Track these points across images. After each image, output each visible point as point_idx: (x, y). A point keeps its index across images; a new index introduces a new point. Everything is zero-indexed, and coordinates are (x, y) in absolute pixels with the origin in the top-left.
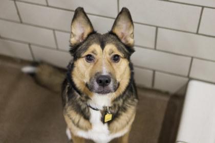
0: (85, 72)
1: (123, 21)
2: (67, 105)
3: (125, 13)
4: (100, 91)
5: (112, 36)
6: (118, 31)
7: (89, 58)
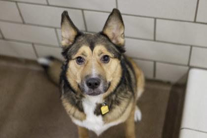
0: (76, 73)
1: (114, 22)
2: (63, 97)
3: (116, 14)
4: (90, 93)
5: (103, 37)
6: (109, 32)
7: (80, 60)
